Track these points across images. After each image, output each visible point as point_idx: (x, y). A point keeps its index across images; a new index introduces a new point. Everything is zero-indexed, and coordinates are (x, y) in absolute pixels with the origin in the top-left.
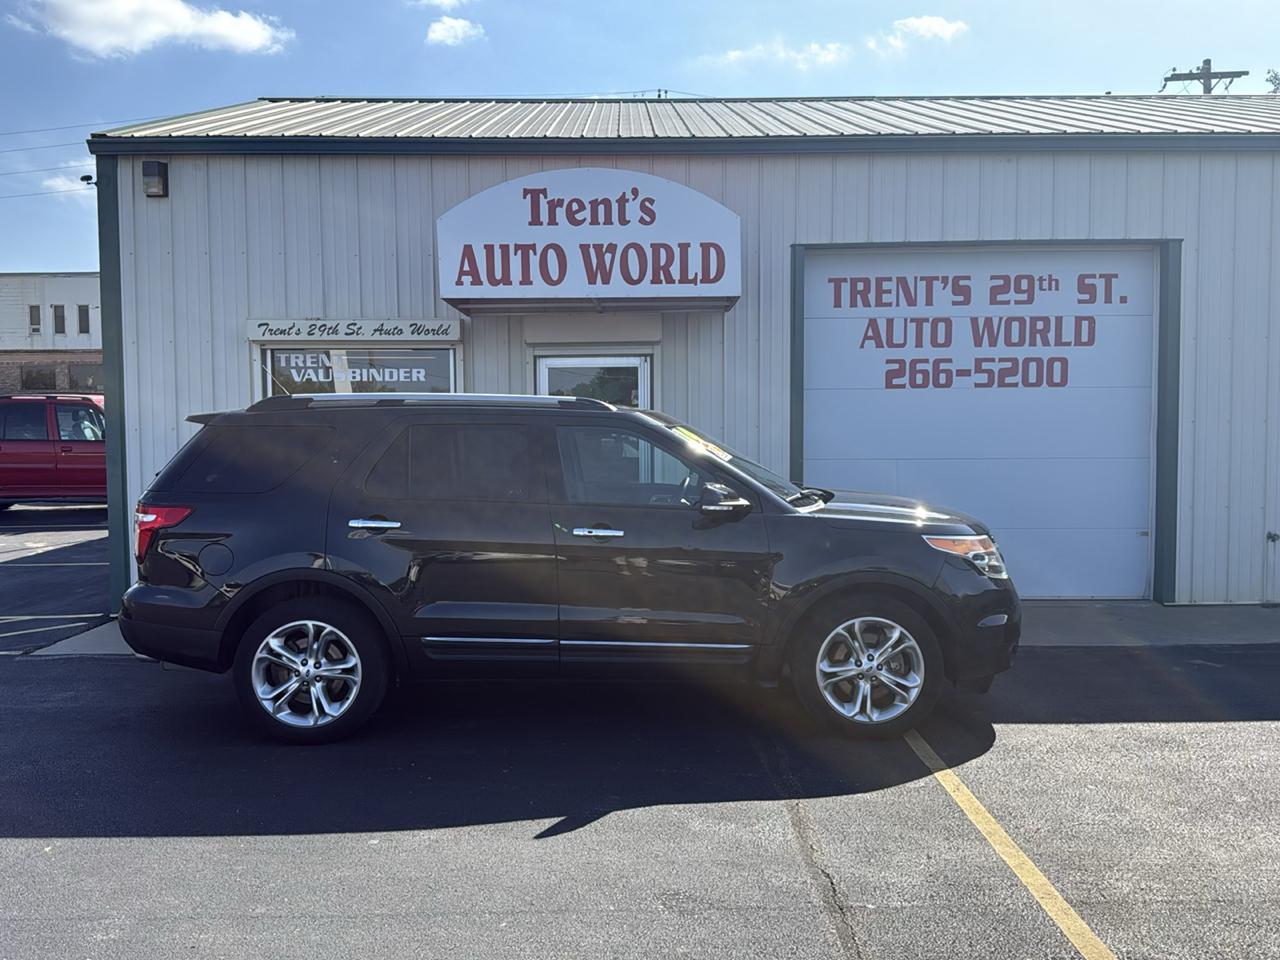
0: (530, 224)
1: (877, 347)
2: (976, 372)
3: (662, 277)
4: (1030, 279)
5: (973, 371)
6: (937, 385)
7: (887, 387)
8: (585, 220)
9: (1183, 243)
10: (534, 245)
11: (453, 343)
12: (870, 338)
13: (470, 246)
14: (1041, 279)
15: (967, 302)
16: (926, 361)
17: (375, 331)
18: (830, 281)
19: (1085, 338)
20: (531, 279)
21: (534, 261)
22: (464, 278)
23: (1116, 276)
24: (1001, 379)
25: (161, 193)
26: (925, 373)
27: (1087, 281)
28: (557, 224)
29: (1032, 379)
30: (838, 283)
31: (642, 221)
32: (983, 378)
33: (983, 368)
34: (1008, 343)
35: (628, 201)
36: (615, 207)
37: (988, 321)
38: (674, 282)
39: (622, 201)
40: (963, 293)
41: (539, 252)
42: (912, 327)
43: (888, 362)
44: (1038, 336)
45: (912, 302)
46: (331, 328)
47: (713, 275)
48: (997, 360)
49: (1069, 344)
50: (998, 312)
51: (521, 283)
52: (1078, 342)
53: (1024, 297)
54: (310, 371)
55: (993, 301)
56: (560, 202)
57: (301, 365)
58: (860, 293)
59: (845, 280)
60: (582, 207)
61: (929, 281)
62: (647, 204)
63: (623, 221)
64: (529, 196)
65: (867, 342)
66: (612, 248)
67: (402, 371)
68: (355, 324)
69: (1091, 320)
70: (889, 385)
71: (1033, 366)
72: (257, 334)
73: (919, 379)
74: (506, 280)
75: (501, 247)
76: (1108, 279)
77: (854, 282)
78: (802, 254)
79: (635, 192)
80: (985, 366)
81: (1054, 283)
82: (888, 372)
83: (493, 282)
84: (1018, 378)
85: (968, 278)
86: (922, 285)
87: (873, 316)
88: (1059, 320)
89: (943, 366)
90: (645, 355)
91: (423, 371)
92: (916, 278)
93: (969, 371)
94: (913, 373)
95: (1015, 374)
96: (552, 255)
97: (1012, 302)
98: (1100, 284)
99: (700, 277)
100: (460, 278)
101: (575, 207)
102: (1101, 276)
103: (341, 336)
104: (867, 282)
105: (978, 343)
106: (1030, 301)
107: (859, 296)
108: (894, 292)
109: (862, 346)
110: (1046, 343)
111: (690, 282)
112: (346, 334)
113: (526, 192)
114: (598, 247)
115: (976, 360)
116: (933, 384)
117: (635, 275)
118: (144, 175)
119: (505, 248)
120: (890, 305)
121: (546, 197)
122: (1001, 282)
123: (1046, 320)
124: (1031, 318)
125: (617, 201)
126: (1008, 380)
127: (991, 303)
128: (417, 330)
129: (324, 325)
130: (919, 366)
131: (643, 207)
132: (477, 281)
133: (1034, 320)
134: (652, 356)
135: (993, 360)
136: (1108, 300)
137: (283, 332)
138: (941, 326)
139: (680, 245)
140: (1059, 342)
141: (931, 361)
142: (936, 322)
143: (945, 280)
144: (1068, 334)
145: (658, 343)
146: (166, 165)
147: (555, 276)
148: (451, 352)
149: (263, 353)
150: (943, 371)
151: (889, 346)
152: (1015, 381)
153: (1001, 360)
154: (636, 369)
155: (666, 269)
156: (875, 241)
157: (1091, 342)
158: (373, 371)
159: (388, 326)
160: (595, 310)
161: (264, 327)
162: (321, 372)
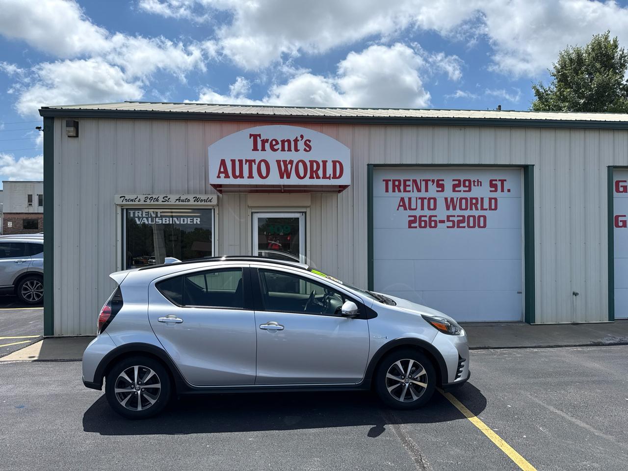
0: (253, 150)
1: (404, 210)
2: (447, 221)
3: (314, 176)
4: (470, 181)
5: (446, 221)
6: (431, 227)
8: (279, 149)
9: (534, 167)
10: (255, 160)
11: (213, 206)
12: (401, 206)
13: (224, 160)
14: (474, 181)
15: (443, 190)
16: (426, 216)
17: (177, 200)
18: (384, 180)
19: (493, 207)
20: (253, 176)
21: (255, 167)
22: (221, 175)
23: (505, 180)
24: (458, 224)
25: (75, 135)
26: (425, 221)
27: (494, 182)
28: (265, 150)
29: (471, 224)
30: (387, 181)
31: (305, 150)
32: (451, 224)
33: (450, 219)
34: (461, 209)
35: (298, 141)
36: (293, 144)
37: (452, 199)
38: (319, 178)
39: (296, 141)
40: (441, 186)
41: (257, 163)
42: (419, 201)
43: (409, 216)
44: (473, 206)
45: (419, 190)
46: (155, 199)
47: (337, 176)
48: (456, 216)
49: (486, 209)
50: (456, 195)
51: (248, 178)
52: (490, 209)
53: (467, 189)
54: (145, 219)
55: (454, 191)
56: (267, 141)
57: (140, 216)
58: (397, 186)
59: (390, 180)
60: (277, 143)
61: (427, 181)
62: (307, 142)
63: (296, 150)
64: (252, 137)
65: (400, 207)
66: (291, 162)
67: (189, 219)
68: (167, 197)
69: (496, 199)
70: (410, 227)
71: (471, 219)
72: (119, 201)
73: (423, 224)
74: (241, 176)
75: (239, 160)
76: (502, 181)
77: (394, 181)
78: (372, 169)
79: (302, 137)
80: (451, 219)
81: (479, 183)
82: (409, 221)
83: (235, 177)
84: (465, 224)
85: (443, 180)
86: (423, 183)
87: (402, 196)
88: (482, 199)
89: (433, 219)
90: (302, 212)
91: (199, 219)
92: (421, 180)
93: (444, 221)
94: (420, 221)
95: (464, 222)
96: (263, 164)
97: (462, 191)
98: (499, 184)
99: (332, 176)
100: (219, 175)
101: (274, 143)
102: (499, 180)
103: (160, 202)
105: (448, 209)
106: (470, 190)
107: (396, 188)
108: (411, 186)
109: (398, 210)
110: (477, 209)
111: (327, 178)
112: (162, 201)
113: (251, 135)
114: (285, 162)
115: (447, 216)
116: (429, 226)
117: (302, 175)
118: (67, 126)
119: (241, 161)
120: (410, 191)
121: (260, 138)
122: (457, 182)
123: (477, 199)
124: (471, 198)
125: (294, 141)
126: (461, 225)
127: (453, 191)
128: (196, 200)
129: (152, 197)
130: (423, 219)
131: (306, 144)
132: (227, 176)
133: (471, 199)
134: (305, 213)
135: (454, 216)
136: (502, 190)
137: (132, 200)
138: (432, 201)
139: (322, 161)
140: (482, 209)
141: (428, 216)
142: (430, 199)
143: (433, 181)
144: (486, 206)
145: (309, 207)
146: (78, 123)
147: (264, 174)
148: (213, 210)
149: (122, 210)
150: (433, 221)
151: (410, 210)
152: (464, 226)
153: (458, 216)
154: (298, 218)
155: (316, 172)
156: (404, 163)
157: (496, 209)
158: (175, 219)
159: (183, 198)
160: (280, 192)
161: (123, 198)
162: (150, 219)
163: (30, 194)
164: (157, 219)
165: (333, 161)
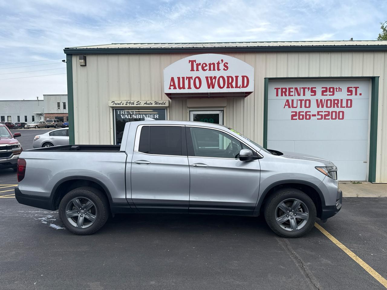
0: (191, 71)
1: (289, 108)
2: (317, 115)
3: (230, 86)
4: (333, 88)
6: (306, 119)
7: (291, 120)
8: (207, 69)
9: (379, 78)
10: (192, 77)
11: (166, 107)
13: (173, 77)
14: (336, 88)
15: (315, 95)
16: (303, 112)
17: (145, 103)
18: (275, 88)
19: (349, 105)
20: (191, 87)
21: (192, 82)
22: (171, 87)
23: (358, 87)
24: (325, 117)
25: (84, 64)
26: (303, 115)
27: (350, 89)
28: (199, 71)
29: (334, 117)
30: (277, 89)
31: (224, 69)
32: (320, 117)
33: (320, 114)
34: (327, 107)
35: (220, 63)
36: (216, 65)
37: (321, 100)
38: (233, 87)
39: (218, 63)
40: (314, 92)
41: (193, 79)
42: (299, 102)
43: (292, 112)
44: (335, 105)
45: (299, 95)
46: (132, 103)
47: (245, 85)
48: (324, 112)
49: (344, 107)
50: (324, 98)
51: (188, 88)
52: (347, 107)
53: (331, 93)
54: (126, 115)
55: (323, 95)
56: (200, 64)
57: (124, 113)
59: (279, 88)
60: (206, 65)
61: (304, 89)
62: (226, 64)
63: (219, 69)
64: (190, 62)
65: (286, 106)
66: (215, 78)
67: (152, 115)
68: (139, 102)
69: (351, 100)
70: (292, 119)
71: (334, 114)
72: (111, 105)
73: (301, 117)
74: (184, 88)
75: (182, 78)
76: (356, 88)
77: (282, 89)
79: (222, 61)
80: (320, 113)
81: (340, 90)
82: (292, 115)
83: (180, 88)
84: (330, 117)
85: (315, 88)
86: (302, 90)
87: (288, 99)
88: (342, 100)
89: (308, 113)
90: (221, 110)
91: (158, 115)
92: (300, 88)
93: (315, 115)
94: (299, 115)
96: (197, 79)
97: (328, 95)
98: (354, 90)
99: (241, 86)
101: (204, 65)
102: (354, 87)
103: (135, 105)
104: (286, 89)
105: (318, 107)
106: (333, 94)
107: (283, 93)
108: (294, 92)
109: (284, 108)
110: (338, 107)
111: (238, 87)
114: (211, 77)
115: (318, 112)
117: (222, 86)
118: (80, 59)
120: (293, 95)
121: (195, 63)
122: (325, 89)
123: (338, 100)
124: (333, 100)
126: (327, 118)
128: (156, 103)
129: (130, 102)
130: (301, 113)
132: (175, 88)
134: (223, 111)
135: (322, 112)
136: (356, 94)
137: (119, 104)
138: (308, 102)
139: (235, 76)
140: (341, 107)
141: (305, 112)
142: (306, 100)
143: (309, 88)
144: (344, 104)
146: (86, 57)
147: (198, 86)
148: (166, 110)
149: (113, 110)
150: (308, 115)
151: (292, 108)
152: (329, 118)
154: (219, 114)
155: (231, 84)
156: (289, 77)
157: (351, 106)
158: (144, 115)
159: (148, 102)
160: (207, 97)
161: (113, 103)
162: (129, 115)
163: (59, 102)
164: (133, 115)
165: (242, 76)
